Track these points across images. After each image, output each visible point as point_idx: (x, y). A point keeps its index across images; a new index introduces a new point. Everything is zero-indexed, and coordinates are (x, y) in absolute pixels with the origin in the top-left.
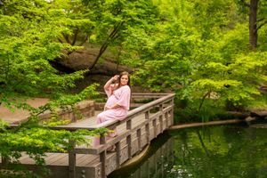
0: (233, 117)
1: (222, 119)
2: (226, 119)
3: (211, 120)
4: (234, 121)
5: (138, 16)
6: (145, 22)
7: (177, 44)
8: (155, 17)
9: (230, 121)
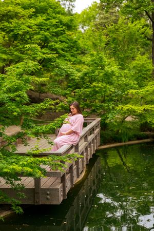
0: (147, 137)
1: (138, 139)
2: (141, 139)
3: (130, 140)
4: (149, 140)
5: (62, 50)
6: (68, 55)
7: (101, 74)
8: (77, 51)
9: (146, 140)
